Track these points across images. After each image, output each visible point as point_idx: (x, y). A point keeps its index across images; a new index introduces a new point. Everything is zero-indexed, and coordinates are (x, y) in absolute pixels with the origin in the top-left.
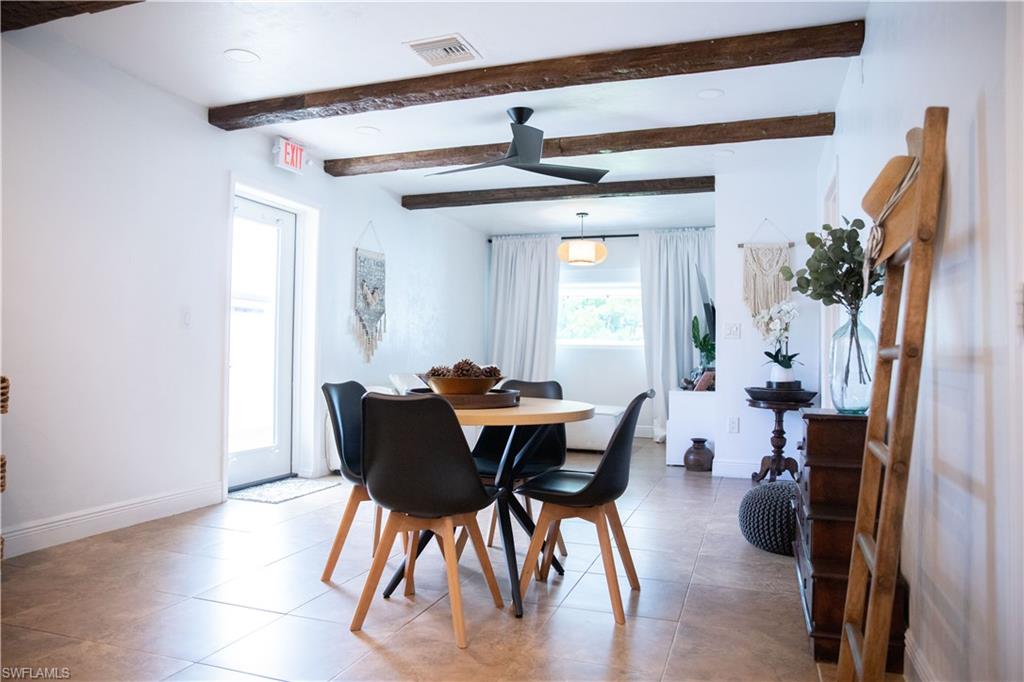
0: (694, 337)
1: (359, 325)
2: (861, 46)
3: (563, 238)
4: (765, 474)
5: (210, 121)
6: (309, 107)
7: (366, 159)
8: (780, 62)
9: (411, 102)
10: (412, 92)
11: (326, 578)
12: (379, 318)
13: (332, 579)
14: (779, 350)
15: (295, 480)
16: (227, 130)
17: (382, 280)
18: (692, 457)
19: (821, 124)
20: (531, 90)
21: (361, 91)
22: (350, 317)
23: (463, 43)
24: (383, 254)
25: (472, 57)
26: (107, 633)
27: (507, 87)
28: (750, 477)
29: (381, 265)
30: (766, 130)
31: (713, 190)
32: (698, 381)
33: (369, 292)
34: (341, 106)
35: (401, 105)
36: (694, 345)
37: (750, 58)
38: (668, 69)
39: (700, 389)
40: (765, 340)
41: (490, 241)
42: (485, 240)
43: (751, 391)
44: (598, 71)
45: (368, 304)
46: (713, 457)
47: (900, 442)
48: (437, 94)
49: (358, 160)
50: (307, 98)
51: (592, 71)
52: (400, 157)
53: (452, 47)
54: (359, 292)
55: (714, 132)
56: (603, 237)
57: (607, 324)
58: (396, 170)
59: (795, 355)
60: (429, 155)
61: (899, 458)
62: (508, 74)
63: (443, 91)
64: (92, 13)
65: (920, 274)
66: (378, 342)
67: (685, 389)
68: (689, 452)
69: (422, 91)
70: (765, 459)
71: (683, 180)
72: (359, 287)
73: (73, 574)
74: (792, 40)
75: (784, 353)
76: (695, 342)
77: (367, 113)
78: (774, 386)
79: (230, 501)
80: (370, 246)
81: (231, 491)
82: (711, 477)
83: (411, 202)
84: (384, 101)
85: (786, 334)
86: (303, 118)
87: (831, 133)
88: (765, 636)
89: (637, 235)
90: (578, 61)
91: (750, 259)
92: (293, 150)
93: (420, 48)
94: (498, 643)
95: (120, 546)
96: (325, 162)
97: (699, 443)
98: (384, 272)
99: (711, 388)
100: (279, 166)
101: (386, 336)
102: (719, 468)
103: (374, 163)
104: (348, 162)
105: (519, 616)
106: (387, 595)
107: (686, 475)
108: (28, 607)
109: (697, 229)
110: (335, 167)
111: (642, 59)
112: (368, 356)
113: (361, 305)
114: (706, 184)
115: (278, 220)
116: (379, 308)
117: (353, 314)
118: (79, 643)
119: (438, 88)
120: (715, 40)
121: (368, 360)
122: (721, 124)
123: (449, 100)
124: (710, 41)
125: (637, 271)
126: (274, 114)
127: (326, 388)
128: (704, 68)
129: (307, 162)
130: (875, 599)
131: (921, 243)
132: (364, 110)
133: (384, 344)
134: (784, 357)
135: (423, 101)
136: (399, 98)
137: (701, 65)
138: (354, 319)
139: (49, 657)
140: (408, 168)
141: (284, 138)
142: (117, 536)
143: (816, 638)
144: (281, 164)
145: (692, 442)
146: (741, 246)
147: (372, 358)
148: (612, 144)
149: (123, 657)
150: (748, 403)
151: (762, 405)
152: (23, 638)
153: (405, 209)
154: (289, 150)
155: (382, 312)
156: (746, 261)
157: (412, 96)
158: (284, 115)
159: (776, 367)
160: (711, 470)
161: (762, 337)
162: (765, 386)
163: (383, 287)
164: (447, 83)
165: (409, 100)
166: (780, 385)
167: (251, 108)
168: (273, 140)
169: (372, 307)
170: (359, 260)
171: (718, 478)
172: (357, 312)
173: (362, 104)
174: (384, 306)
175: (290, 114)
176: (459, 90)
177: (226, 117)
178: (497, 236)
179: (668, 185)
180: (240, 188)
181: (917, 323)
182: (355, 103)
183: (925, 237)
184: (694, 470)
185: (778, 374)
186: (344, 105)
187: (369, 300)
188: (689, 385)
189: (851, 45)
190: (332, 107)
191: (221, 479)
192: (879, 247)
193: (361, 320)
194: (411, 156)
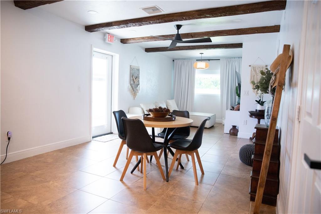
0: (236, 92)
1: (131, 88)
2: (285, 7)
3: (197, 60)
4: (254, 138)
5: (86, 30)
6: (114, 26)
7: (133, 38)
8: (258, 12)
9: (144, 25)
10: (144, 22)
11: (114, 166)
12: (137, 86)
13: (116, 166)
14: (260, 100)
15: (112, 135)
16: (91, 32)
17: (139, 75)
18: (232, 131)
19: (276, 29)
20: (180, 21)
21: (129, 21)
22: (129, 86)
23: (158, 8)
24: (139, 67)
25: (161, 12)
26: (56, 180)
27: (173, 20)
28: (249, 138)
29: (139, 70)
30: (257, 31)
31: (242, 47)
32: (235, 107)
33: (135, 78)
34: (123, 26)
35: (141, 25)
36: (236, 95)
37: (248, 11)
38: (222, 15)
39: (236, 110)
40: (256, 96)
41: (174, 61)
42: (172, 60)
43: (250, 112)
44: (200, 16)
45: (134, 82)
46: (238, 132)
47: (269, 145)
48: (151, 22)
49: (131, 39)
50: (113, 23)
51: (198, 15)
52: (143, 38)
53: (155, 9)
54: (131, 79)
55: (240, 31)
56: (209, 60)
57: (214, 84)
58: (142, 42)
59: (265, 102)
60: (152, 38)
61: (268, 150)
62: (173, 16)
63: (153, 22)
64: (49, 4)
65: (278, 96)
66: (137, 94)
67: (231, 110)
68: (231, 130)
69: (147, 21)
70: (254, 133)
71: (232, 44)
72: (131, 77)
73: (49, 162)
74: (262, 6)
75: (262, 101)
76: (237, 94)
77: (131, 27)
78: (258, 111)
79: (92, 141)
80: (135, 64)
81: (93, 137)
82: (237, 138)
83: (148, 50)
84: (136, 24)
85: (262, 95)
86: (112, 29)
87: (279, 32)
88: (238, 192)
89: (219, 60)
90: (194, 12)
91: (253, 70)
92: (111, 37)
93: (145, 9)
94: (160, 189)
95: (62, 154)
96: (121, 39)
97: (234, 127)
98: (139, 72)
99: (239, 110)
100: (106, 42)
101: (140, 92)
102: (240, 135)
103: (135, 40)
104: (127, 39)
105: (168, 181)
106: (132, 172)
107: (230, 136)
108: (37, 171)
109: (239, 58)
110: (123, 41)
111: (214, 12)
112: (134, 98)
113: (132, 82)
114: (240, 45)
115: (107, 58)
116: (137, 83)
117: (129, 85)
118: (49, 182)
119: (151, 21)
120: (237, 6)
121: (134, 99)
122: (243, 29)
123: (155, 24)
124: (235, 6)
125: (219, 71)
126: (104, 28)
127: (114, 113)
128: (233, 14)
129: (115, 40)
130: (259, 189)
131: (279, 87)
132: (130, 26)
133: (139, 94)
134: (261, 102)
135: (147, 24)
136: (140, 23)
137: (232, 13)
138: (130, 87)
139: (42, 185)
140: (146, 42)
141: (108, 33)
142: (61, 151)
143: (251, 194)
144: (107, 41)
145: (232, 127)
146: (250, 66)
147: (135, 98)
148: (207, 35)
149: (60, 187)
150: (249, 116)
151: (253, 117)
152: (36, 179)
153: (146, 52)
154: (109, 37)
155: (139, 84)
156: (251, 71)
157: (144, 23)
158: (107, 28)
159: (259, 105)
160: (237, 135)
161: (255, 95)
162: (255, 111)
163: (139, 77)
164: (154, 19)
165: (143, 24)
166: (260, 111)
167: (97, 26)
168: (105, 34)
169: (136, 83)
170: (131, 69)
171: (239, 138)
172: (131, 85)
173: (129, 25)
174: (139, 83)
175: (108, 28)
176: (158, 21)
177: (90, 28)
178: (176, 59)
179: (227, 46)
180: (95, 49)
181: (276, 111)
182: (127, 25)
183: (280, 85)
184: (232, 135)
185: (259, 107)
186: (124, 25)
187: (135, 81)
188: (233, 109)
189: (282, 7)
190: (120, 26)
191: (90, 135)
192: (273, 82)
193: (132, 87)
194: (147, 38)
